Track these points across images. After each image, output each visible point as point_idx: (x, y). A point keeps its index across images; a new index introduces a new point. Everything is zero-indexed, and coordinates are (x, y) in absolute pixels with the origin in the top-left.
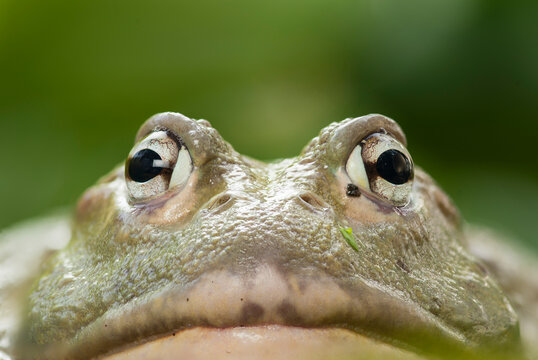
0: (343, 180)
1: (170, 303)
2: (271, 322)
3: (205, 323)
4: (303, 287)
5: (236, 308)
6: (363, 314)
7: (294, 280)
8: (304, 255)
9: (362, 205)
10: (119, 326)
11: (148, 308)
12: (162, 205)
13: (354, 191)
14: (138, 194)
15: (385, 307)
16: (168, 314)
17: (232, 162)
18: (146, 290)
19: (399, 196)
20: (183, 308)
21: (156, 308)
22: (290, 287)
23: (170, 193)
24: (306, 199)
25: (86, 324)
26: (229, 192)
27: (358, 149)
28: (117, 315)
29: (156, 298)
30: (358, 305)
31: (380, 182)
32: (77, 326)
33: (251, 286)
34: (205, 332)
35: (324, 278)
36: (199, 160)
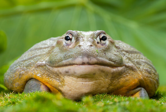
0: (96, 41)
1: (72, 61)
2: (86, 64)
3: (77, 64)
4: (90, 60)
5: (81, 63)
6: (99, 62)
7: (89, 59)
8: (91, 55)
9: (99, 45)
10: (65, 64)
11: (69, 62)
12: (70, 45)
13: (98, 43)
14: (67, 42)
15: (102, 61)
16: (72, 63)
17: (80, 38)
18: (68, 59)
19: (105, 43)
20: (74, 62)
21: (70, 62)
22: (89, 60)
23: (71, 43)
24: (91, 46)
25: (60, 62)
26: (80, 44)
27: (99, 36)
28: (64, 62)
29: (70, 60)
30: (98, 62)
31: (102, 41)
32: (59, 62)
33: (83, 60)
34: (77, 66)
35: (94, 58)
36: (75, 38)
